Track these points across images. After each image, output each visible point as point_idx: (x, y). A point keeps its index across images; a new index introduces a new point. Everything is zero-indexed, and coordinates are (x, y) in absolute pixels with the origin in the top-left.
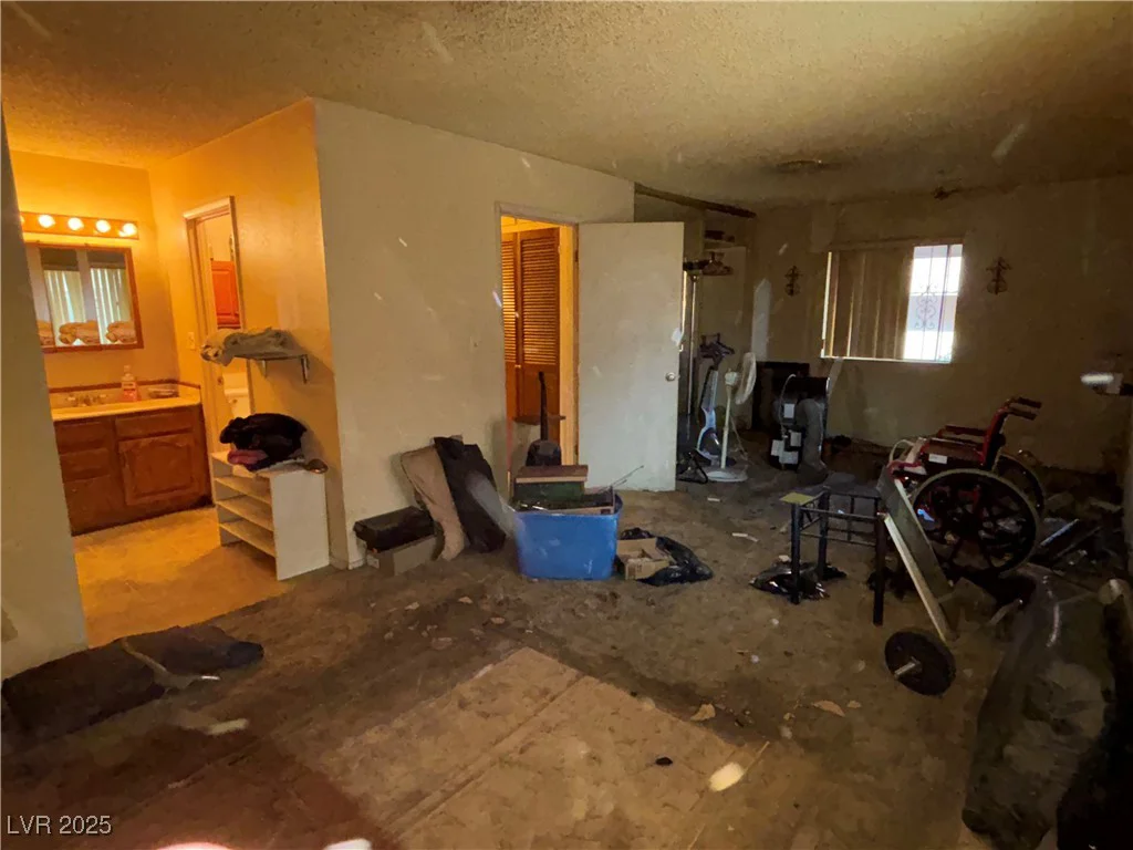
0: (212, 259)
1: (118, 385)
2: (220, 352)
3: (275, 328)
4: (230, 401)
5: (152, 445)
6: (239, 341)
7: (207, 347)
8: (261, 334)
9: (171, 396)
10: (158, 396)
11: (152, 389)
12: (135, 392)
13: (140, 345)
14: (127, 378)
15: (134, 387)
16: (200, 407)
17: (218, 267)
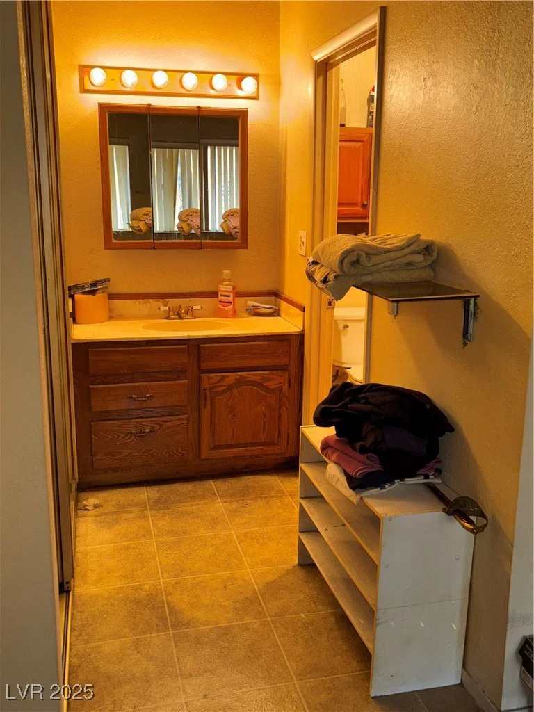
0: (343, 125)
1: (214, 295)
2: (331, 277)
3: (425, 237)
4: (341, 327)
5: (240, 382)
6: (363, 258)
7: (315, 263)
8: (401, 249)
9: (270, 315)
10: (256, 313)
11: (251, 302)
12: (231, 307)
13: (244, 244)
14: (225, 288)
15: (231, 299)
16: (300, 337)
17: (349, 136)
